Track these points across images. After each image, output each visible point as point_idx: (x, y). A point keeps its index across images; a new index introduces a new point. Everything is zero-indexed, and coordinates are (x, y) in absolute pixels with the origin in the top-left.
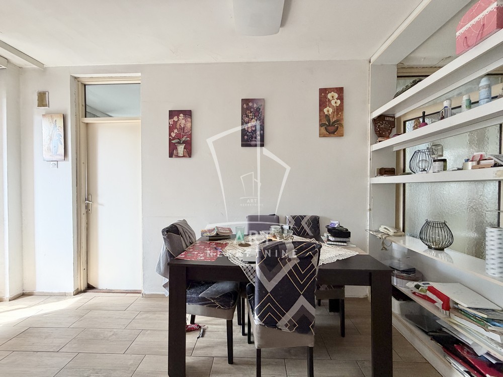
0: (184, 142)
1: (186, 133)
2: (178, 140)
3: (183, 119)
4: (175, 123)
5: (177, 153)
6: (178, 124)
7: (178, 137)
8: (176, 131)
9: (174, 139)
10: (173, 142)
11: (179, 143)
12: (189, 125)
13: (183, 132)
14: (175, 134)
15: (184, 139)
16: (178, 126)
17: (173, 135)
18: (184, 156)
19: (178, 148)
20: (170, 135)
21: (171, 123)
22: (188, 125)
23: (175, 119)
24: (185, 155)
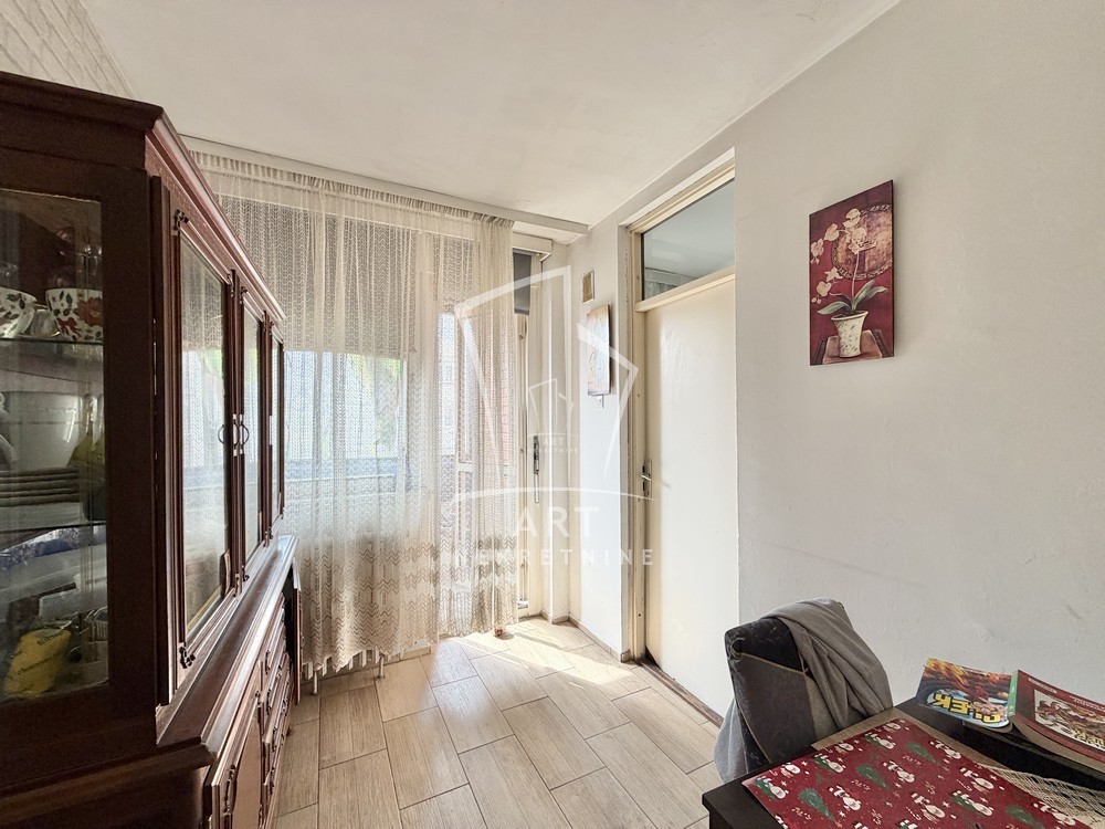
0: (862, 306)
1: (871, 270)
2: (842, 304)
3: (859, 225)
4: (831, 247)
5: (839, 347)
6: (842, 246)
7: (842, 291)
8: (833, 274)
9: (827, 300)
10: (823, 312)
11: (845, 312)
12: (882, 239)
13: (861, 270)
14: (830, 285)
15: (862, 295)
16: (841, 257)
17: (823, 289)
18: (863, 355)
19: (840, 329)
20: (813, 292)
21: (815, 255)
22: (879, 238)
23: (832, 234)
24: (865, 350)
